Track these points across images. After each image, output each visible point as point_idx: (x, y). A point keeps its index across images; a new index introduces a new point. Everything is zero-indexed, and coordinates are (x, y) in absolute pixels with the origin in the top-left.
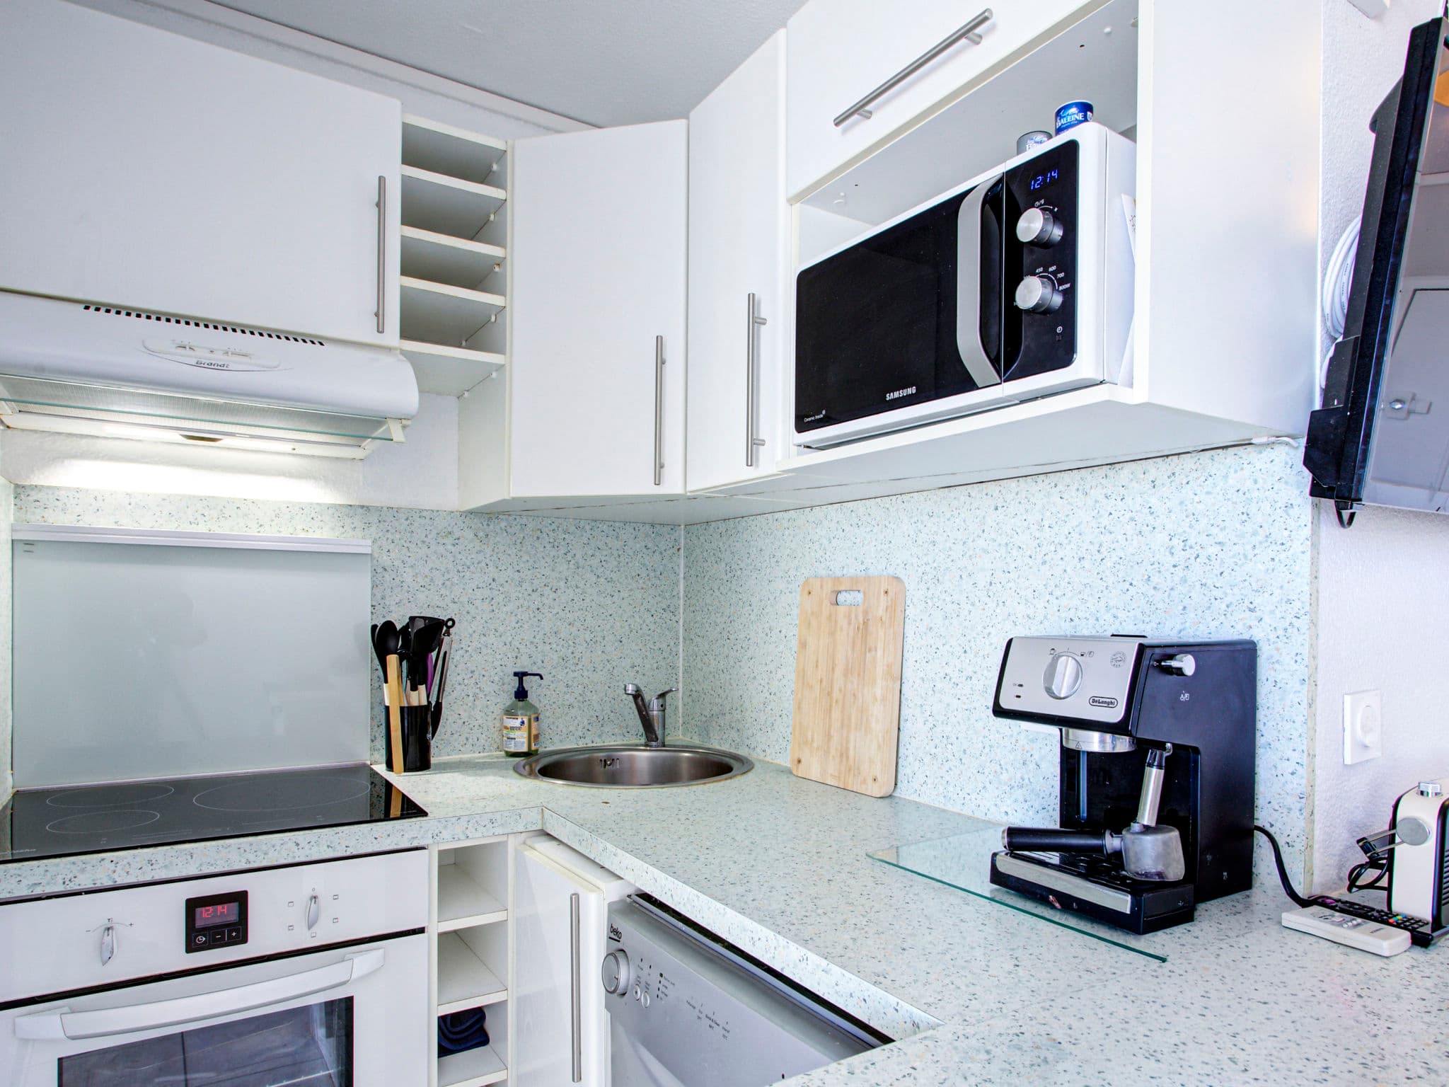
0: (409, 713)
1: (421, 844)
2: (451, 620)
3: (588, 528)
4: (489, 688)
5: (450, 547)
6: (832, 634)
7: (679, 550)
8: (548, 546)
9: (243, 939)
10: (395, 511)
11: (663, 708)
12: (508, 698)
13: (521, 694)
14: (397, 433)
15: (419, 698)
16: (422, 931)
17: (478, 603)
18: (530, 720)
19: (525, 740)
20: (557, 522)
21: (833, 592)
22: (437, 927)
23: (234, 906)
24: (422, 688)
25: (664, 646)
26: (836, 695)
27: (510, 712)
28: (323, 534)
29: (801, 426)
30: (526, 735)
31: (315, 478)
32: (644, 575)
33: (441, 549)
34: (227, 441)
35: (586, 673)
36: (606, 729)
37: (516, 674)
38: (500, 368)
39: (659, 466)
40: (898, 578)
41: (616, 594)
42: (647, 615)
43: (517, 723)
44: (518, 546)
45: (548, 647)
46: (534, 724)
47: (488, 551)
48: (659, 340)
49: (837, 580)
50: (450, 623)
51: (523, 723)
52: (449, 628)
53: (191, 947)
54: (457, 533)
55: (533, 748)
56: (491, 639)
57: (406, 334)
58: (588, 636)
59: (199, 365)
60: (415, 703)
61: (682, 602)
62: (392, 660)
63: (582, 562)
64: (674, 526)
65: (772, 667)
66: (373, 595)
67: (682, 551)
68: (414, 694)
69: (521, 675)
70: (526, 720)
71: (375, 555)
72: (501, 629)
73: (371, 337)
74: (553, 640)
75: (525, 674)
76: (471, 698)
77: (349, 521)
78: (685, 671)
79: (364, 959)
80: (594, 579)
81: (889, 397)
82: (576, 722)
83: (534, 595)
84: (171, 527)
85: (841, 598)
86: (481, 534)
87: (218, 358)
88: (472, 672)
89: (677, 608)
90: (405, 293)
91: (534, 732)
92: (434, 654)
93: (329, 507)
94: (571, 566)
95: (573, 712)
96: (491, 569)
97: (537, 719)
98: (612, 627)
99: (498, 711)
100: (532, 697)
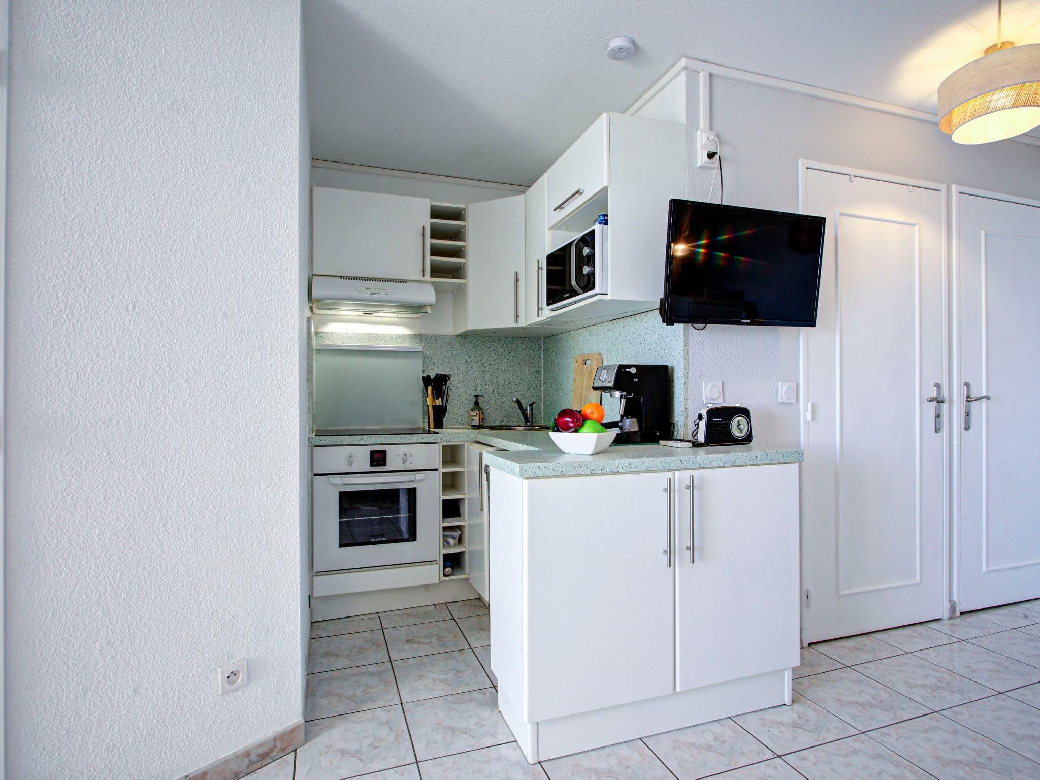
0: (435, 408)
1: (437, 441)
2: (450, 375)
3: (503, 340)
4: (465, 402)
5: (450, 349)
6: (583, 375)
7: (541, 348)
8: (487, 348)
9: (385, 465)
10: (431, 336)
11: (532, 410)
12: (472, 405)
13: (477, 404)
14: (429, 311)
15: (439, 402)
16: (437, 470)
17: (461, 369)
18: (480, 413)
19: (478, 421)
20: (491, 338)
21: (583, 360)
22: (443, 470)
23: (382, 455)
24: (440, 399)
25: (535, 387)
26: (583, 398)
27: (473, 410)
28: (406, 345)
29: (548, 304)
30: (478, 418)
31: (404, 326)
32: (526, 358)
33: (447, 350)
34: (375, 314)
35: (503, 397)
36: (511, 419)
37: (475, 396)
38: (465, 284)
39: (517, 317)
40: (600, 354)
41: (515, 366)
42: (528, 374)
43: (475, 414)
44: (476, 348)
45: (487, 386)
46: (481, 415)
47: (464, 350)
48: (516, 273)
49: (584, 355)
50: (450, 376)
51: (477, 414)
52: (449, 378)
53: (372, 465)
54: (453, 343)
55: (481, 423)
56: (465, 383)
57: (432, 276)
58: (503, 382)
59: (372, 294)
60: (438, 404)
61: (542, 369)
62: (430, 388)
63: (500, 353)
64: (538, 339)
65: (568, 392)
66: (424, 366)
67: (542, 348)
68: (437, 401)
69: (476, 396)
70: (478, 413)
71: (424, 352)
72: (469, 379)
73: (421, 278)
74: (490, 383)
75: (479, 396)
76: (458, 405)
77: (415, 340)
78: (544, 397)
79: (420, 476)
80: (505, 360)
81: (565, 296)
82: (499, 416)
83: (482, 367)
84: (359, 344)
85: (587, 362)
86: (462, 343)
87: (377, 291)
88: (459, 395)
89: (540, 371)
90: (432, 262)
91: (481, 417)
92: (444, 387)
93: (408, 335)
94: (496, 355)
95: (497, 412)
96: (466, 356)
97: (483, 413)
98: (513, 379)
99: (469, 410)
100: (480, 405)
